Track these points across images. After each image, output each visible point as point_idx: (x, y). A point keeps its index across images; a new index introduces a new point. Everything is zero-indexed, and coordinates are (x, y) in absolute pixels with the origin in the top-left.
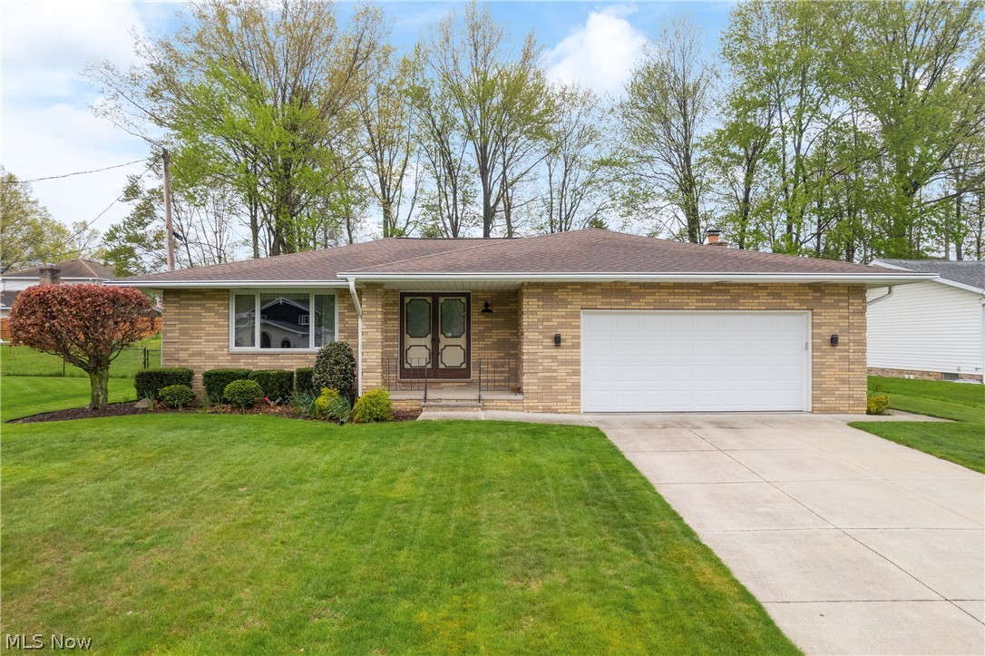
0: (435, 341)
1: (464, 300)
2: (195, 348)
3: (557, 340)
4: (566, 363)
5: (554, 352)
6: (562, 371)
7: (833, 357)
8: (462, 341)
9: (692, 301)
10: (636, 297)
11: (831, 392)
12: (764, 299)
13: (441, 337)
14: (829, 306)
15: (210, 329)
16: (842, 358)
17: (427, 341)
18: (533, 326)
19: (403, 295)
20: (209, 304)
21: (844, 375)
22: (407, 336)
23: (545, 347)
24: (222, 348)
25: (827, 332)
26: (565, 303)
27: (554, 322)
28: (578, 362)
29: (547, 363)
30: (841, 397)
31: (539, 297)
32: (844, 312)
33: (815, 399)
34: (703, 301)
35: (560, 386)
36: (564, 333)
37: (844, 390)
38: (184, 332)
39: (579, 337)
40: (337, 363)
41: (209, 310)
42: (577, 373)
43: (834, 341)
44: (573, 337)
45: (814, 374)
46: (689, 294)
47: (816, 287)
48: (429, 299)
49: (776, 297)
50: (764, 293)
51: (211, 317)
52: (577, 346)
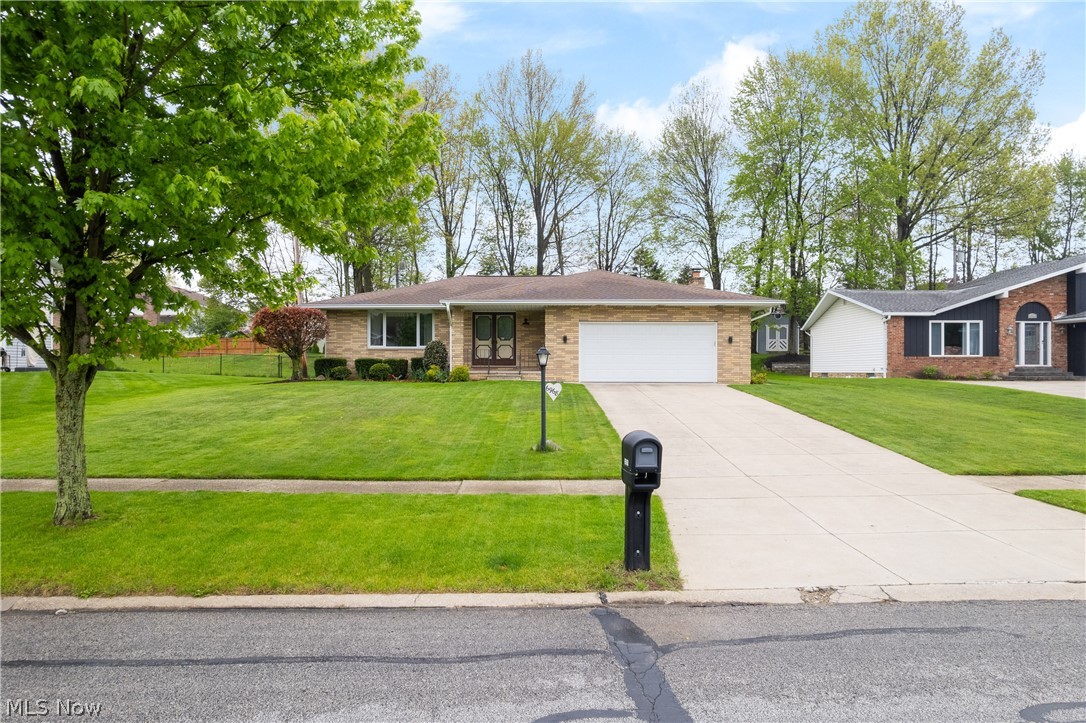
0: (494, 343)
1: (512, 316)
2: (346, 346)
3: (565, 339)
4: (570, 352)
5: (563, 346)
6: (568, 358)
7: (729, 350)
8: (511, 342)
9: (645, 317)
10: (611, 314)
11: (729, 370)
12: (688, 315)
13: (498, 339)
14: (728, 320)
15: (356, 334)
16: (736, 351)
17: (489, 342)
18: (551, 331)
19: (475, 314)
20: (355, 319)
21: (737, 361)
22: (477, 339)
23: (558, 343)
24: (363, 346)
25: (726, 335)
26: (570, 318)
27: (563, 329)
28: (577, 352)
29: (559, 352)
30: (735, 374)
31: (554, 314)
32: (737, 323)
33: (719, 375)
34: (651, 316)
35: (567, 366)
36: (569, 335)
37: (737, 369)
38: (340, 336)
39: (577, 338)
40: (437, 352)
41: (355, 323)
42: (577, 358)
43: (730, 340)
44: (575, 338)
45: (719, 360)
46: (643, 313)
47: (719, 308)
48: (490, 317)
49: (695, 314)
50: (687, 312)
51: (356, 327)
52: (576, 342)
